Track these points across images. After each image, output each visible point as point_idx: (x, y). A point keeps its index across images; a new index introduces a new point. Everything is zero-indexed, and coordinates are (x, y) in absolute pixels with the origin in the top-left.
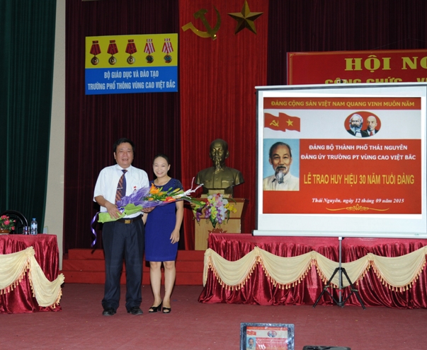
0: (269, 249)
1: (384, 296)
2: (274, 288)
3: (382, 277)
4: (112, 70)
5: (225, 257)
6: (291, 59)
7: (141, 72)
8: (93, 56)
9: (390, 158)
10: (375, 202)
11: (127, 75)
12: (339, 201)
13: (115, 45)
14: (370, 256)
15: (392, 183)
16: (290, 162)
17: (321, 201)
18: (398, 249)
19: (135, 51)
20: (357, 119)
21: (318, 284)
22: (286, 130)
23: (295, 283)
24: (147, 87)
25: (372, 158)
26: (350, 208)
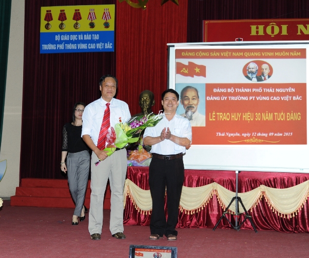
1: (274, 222)
2: (181, 213)
3: (273, 205)
4: (61, 34)
5: (141, 187)
6: (206, 26)
7: (85, 35)
8: (47, 22)
9: (280, 98)
10: (268, 135)
11: (74, 37)
12: (239, 135)
13: (64, 13)
16: (198, 103)
17: (223, 135)
18: (286, 183)
19: (81, 18)
21: (219, 211)
22: (195, 76)
23: (198, 209)
24: (89, 48)
25: (266, 99)
26: (248, 140)
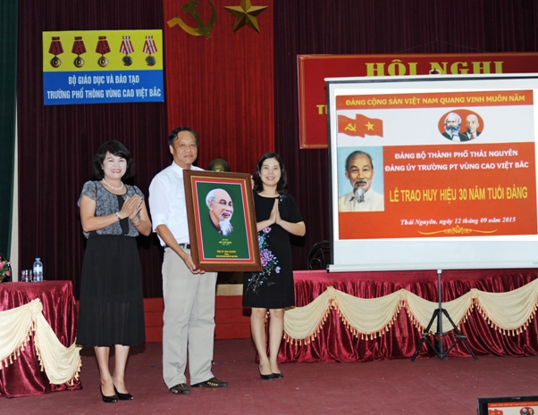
1: (492, 342)
2: (356, 339)
3: (490, 318)
4: (78, 74)
6: (302, 63)
7: (117, 77)
8: (54, 56)
9: (496, 166)
10: (479, 222)
11: (99, 80)
12: (434, 222)
13: (82, 42)
14: (475, 292)
15: (500, 198)
16: (372, 175)
17: (411, 223)
19: (108, 51)
20: (454, 119)
21: (410, 332)
25: (475, 166)
26: (449, 231)
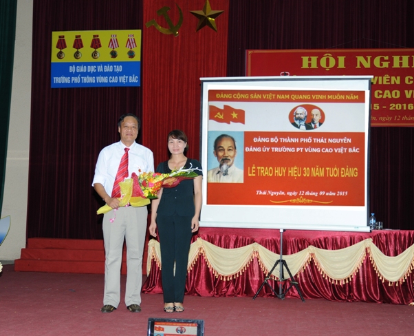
0: (211, 241)
1: (324, 289)
2: (216, 279)
3: (323, 270)
4: (77, 64)
6: (249, 57)
7: (105, 66)
8: (59, 50)
9: (334, 150)
10: (318, 194)
11: (92, 69)
12: (283, 193)
13: (80, 40)
14: (311, 249)
15: (335, 176)
16: (234, 155)
17: (264, 193)
18: (339, 243)
19: (100, 46)
20: (301, 112)
21: (260, 276)
22: (231, 123)
23: (236, 274)
24: (110, 82)
25: (317, 150)
26: (294, 200)
